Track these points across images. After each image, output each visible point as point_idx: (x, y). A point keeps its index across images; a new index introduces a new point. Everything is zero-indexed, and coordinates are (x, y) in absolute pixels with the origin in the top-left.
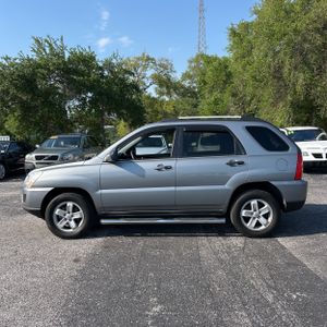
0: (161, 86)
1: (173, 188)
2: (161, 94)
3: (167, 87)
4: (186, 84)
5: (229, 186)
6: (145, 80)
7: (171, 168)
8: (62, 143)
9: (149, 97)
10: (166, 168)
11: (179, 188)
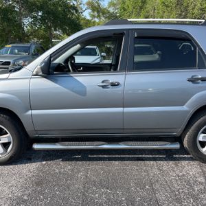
0: (93, 10)
1: (120, 109)
2: (94, 16)
3: (98, 12)
4: (111, 10)
5: (188, 108)
6: (82, 6)
7: (118, 84)
8: (16, 51)
9: (84, 19)
10: (113, 85)
11: (127, 110)
